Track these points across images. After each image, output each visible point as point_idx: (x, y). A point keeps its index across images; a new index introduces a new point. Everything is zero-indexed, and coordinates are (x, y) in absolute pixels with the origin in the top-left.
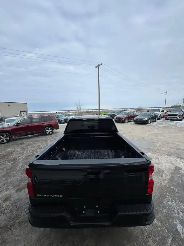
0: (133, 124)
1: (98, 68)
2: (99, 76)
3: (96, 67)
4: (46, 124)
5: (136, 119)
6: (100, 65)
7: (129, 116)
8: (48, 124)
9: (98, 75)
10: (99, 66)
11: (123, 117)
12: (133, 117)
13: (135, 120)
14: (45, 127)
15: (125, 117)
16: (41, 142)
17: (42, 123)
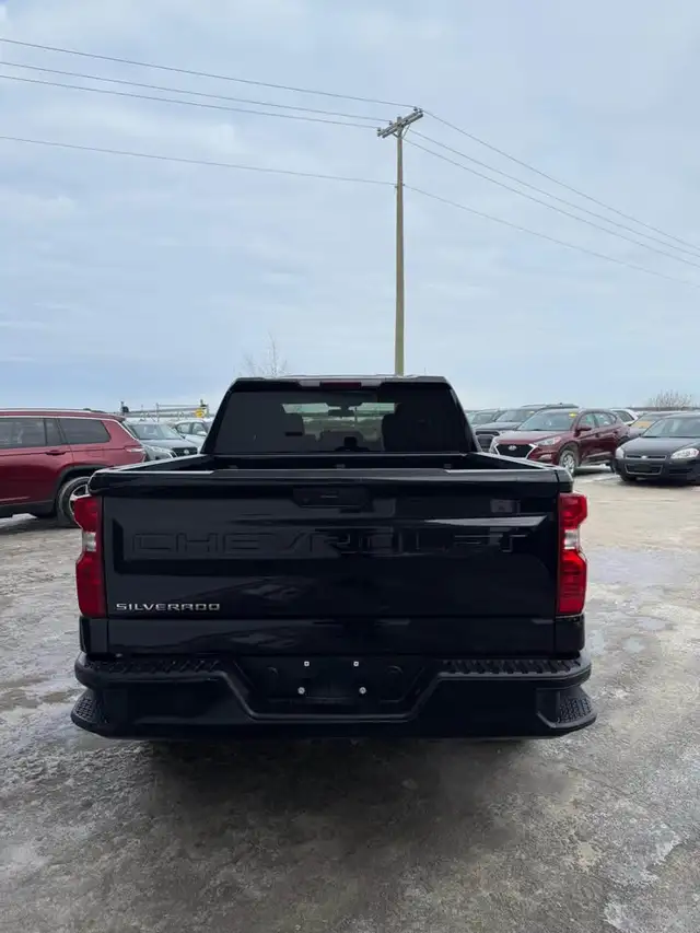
0: (610, 486)
1: (400, 137)
2: (400, 187)
3: (384, 134)
4: (71, 461)
5: (626, 454)
6: (408, 121)
7: (583, 434)
8: (81, 458)
9: (395, 181)
10: (399, 127)
11: (546, 443)
12: (610, 443)
13: (624, 462)
14: (66, 479)
15: (555, 441)
16: (44, 557)
17: (49, 449)
